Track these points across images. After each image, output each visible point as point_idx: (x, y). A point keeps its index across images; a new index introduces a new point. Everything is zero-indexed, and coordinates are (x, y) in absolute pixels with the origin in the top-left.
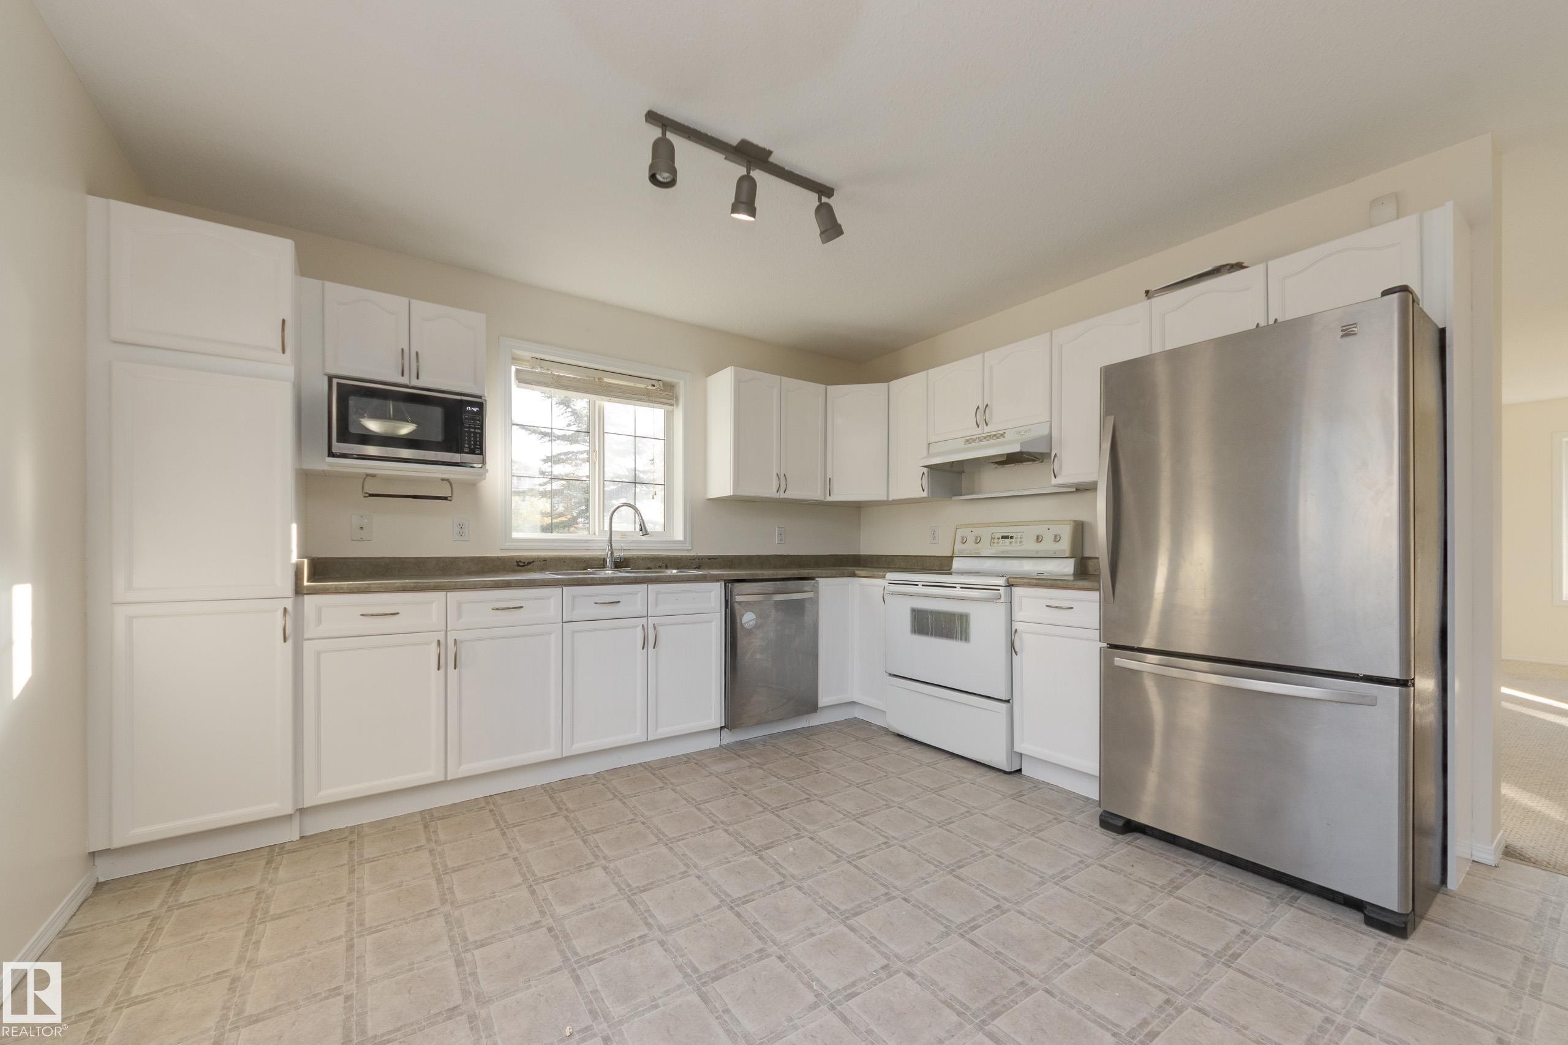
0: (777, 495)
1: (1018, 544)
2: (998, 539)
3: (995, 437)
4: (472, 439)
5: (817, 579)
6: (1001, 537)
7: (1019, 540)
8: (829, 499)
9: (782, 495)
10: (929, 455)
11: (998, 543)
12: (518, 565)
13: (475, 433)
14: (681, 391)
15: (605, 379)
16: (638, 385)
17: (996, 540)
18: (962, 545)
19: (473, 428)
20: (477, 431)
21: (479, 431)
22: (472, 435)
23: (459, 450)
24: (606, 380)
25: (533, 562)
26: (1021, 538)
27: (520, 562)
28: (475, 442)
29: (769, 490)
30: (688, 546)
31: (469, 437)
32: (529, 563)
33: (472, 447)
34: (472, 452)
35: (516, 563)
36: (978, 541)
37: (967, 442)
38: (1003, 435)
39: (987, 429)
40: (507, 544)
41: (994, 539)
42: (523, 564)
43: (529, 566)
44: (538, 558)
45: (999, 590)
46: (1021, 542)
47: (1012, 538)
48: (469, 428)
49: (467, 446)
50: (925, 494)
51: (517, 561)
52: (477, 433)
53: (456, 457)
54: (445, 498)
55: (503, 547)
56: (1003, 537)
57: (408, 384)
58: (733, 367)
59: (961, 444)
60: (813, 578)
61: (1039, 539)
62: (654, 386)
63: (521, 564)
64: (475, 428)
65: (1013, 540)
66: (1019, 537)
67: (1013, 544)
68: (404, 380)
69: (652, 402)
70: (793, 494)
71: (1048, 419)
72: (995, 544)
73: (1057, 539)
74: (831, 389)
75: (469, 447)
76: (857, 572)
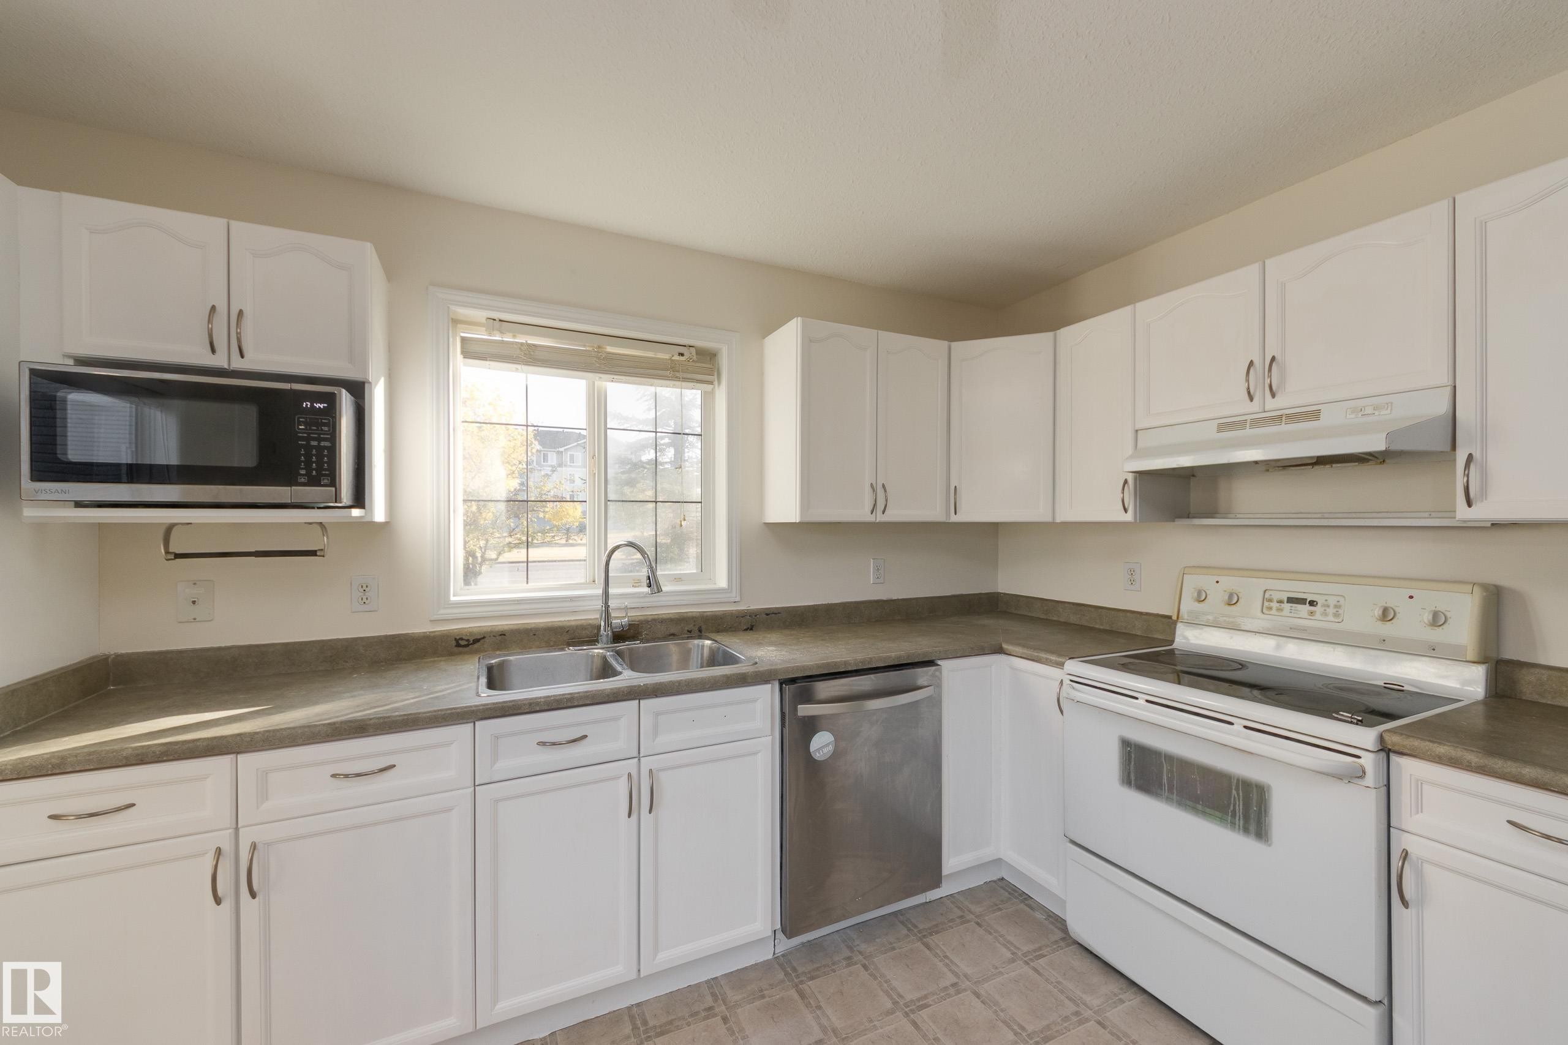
0: (871, 518)
1: (1331, 618)
2: (1280, 602)
3: (1293, 418)
4: (314, 459)
5: (939, 662)
6: (1286, 600)
7: (1331, 611)
8: (954, 519)
9: (880, 518)
10: (1138, 452)
11: (1280, 610)
12: (458, 645)
13: (320, 449)
14: (724, 361)
15: (608, 347)
16: (660, 356)
17: (1275, 605)
18: (1196, 604)
19: (314, 439)
20: (322, 444)
21: (327, 444)
22: (314, 452)
23: (290, 480)
24: (610, 349)
25: (484, 638)
26: (1336, 606)
27: (462, 639)
28: (320, 463)
29: (860, 512)
30: (735, 596)
31: (308, 456)
32: (476, 641)
33: (314, 473)
34: (314, 482)
35: (454, 643)
36: (1232, 600)
37: (1222, 427)
38: (1315, 415)
39: (1271, 404)
40: (442, 611)
41: (1270, 600)
42: (466, 643)
43: (476, 646)
44: (491, 632)
45: (1359, 757)
46: (1336, 615)
47: (1312, 603)
48: (308, 439)
49: (303, 472)
50: (1129, 517)
51: (455, 639)
52: (325, 447)
53: (282, 493)
54: (313, 553)
55: (432, 619)
56: (1291, 600)
57: (226, 366)
58: (799, 318)
59: (1210, 431)
60: (930, 663)
61: (1387, 615)
62: (682, 355)
63: (462, 643)
64: (319, 440)
65: (1318, 609)
66: (1332, 601)
67: (1318, 616)
68: (219, 361)
69: (677, 379)
70: (896, 514)
71: (1444, 379)
72: (1274, 612)
73: (1437, 620)
74: (957, 346)
75: (308, 474)
76: (1005, 646)
